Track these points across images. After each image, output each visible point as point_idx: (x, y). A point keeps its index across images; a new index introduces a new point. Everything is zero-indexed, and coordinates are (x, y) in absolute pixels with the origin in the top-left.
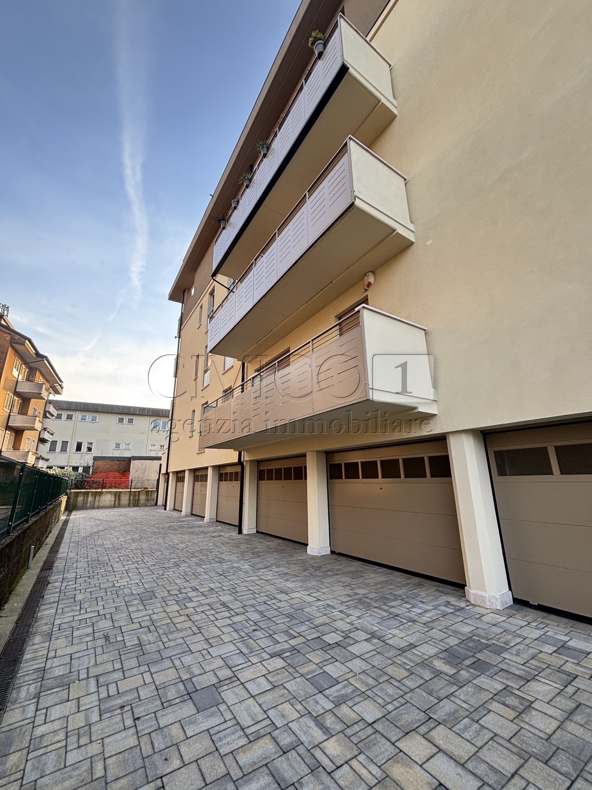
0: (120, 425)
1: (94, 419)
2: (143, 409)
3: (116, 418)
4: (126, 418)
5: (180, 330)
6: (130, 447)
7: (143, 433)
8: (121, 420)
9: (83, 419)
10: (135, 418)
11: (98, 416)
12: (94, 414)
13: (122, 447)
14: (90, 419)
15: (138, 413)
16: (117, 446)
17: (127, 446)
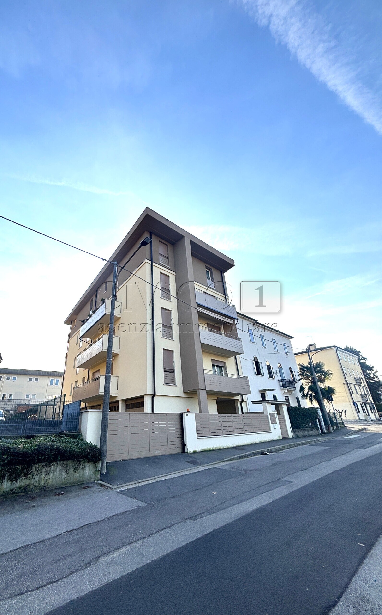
0: (30, 383)
1: (14, 379)
2: (45, 372)
3: (27, 378)
4: (34, 378)
5: (69, 341)
6: (35, 397)
7: (44, 388)
8: (31, 380)
9: (8, 379)
10: (39, 378)
11: (17, 377)
12: (15, 376)
13: (31, 397)
14: (12, 379)
15: (41, 375)
16: (27, 396)
17: (33, 397)
